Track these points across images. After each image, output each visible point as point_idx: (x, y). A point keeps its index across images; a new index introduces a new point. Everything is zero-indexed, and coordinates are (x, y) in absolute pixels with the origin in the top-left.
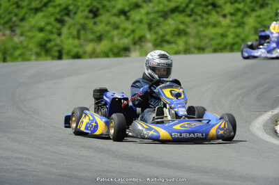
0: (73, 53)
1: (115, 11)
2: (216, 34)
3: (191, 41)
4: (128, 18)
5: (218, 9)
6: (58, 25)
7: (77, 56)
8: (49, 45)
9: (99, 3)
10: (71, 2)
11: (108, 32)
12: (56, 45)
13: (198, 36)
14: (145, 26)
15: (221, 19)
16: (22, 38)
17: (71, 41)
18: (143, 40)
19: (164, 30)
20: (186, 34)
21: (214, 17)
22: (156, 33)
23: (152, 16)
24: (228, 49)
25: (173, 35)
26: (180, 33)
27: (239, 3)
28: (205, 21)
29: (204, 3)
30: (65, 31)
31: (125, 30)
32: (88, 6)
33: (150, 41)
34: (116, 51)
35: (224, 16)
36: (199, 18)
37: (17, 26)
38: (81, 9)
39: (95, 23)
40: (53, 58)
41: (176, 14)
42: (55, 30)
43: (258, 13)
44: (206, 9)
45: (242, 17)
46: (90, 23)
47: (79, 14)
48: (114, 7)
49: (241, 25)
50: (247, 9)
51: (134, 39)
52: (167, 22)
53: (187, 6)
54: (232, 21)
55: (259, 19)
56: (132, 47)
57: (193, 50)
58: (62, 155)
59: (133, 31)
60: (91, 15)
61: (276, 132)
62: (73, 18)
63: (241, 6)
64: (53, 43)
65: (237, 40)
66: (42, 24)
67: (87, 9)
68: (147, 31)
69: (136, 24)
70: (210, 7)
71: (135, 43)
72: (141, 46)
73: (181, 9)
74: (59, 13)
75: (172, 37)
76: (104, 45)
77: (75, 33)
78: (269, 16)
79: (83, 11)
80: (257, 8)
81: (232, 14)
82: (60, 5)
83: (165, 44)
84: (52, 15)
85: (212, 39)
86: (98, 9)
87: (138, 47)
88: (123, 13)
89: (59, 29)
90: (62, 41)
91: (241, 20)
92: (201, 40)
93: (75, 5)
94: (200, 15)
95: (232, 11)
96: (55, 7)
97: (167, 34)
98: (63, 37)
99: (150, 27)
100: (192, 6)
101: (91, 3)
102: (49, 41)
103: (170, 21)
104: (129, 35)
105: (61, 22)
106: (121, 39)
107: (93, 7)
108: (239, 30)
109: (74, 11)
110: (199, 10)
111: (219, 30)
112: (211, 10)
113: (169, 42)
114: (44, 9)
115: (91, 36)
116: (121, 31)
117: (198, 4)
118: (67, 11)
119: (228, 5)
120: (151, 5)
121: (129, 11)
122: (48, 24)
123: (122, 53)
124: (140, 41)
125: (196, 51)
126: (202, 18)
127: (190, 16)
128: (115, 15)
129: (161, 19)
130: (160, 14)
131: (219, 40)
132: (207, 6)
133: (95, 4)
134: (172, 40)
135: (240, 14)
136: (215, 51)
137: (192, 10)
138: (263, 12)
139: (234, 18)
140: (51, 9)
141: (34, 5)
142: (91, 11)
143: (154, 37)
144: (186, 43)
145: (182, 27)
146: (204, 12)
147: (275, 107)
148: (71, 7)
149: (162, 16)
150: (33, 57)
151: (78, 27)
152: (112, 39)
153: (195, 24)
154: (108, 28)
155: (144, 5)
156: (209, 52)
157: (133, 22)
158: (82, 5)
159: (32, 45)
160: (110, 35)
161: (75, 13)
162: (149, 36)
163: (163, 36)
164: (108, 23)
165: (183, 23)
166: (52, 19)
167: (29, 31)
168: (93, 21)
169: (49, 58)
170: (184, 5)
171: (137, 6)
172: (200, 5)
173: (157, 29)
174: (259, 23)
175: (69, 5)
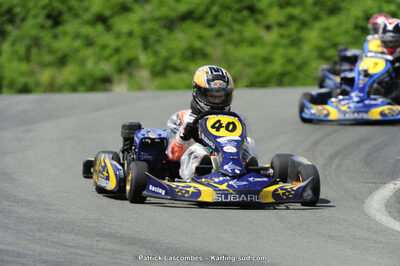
0: (18, 85)
1: (88, 16)
2: (254, 56)
4: (109, 28)
5: (259, 16)
7: (25, 90)
11: (77, 50)
14: (137, 42)
15: (263, 33)
17: (15, 65)
18: (134, 64)
19: (169, 49)
20: (205, 55)
21: (251, 30)
22: (156, 53)
23: (149, 25)
24: (274, 82)
25: (184, 58)
26: (193, 54)
27: (294, 6)
28: (236, 36)
29: (237, 6)
30: (6, 47)
31: (104, 47)
32: (44, 8)
33: (146, 67)
34: (89, 82)
35: (268, 28)
36: (225, 30)
38: (33, 13)
39: (55, 37)
41: (188, 25)
44: (239, 16)
45: (299, 30)
46: (46, 37)
47: (30, 22)
48: (86, 10)
49: (296, 42)
50: (306, 16)
51: (118, 63)
52: (173, 36)
53: (207, 10)
54: (282, 36)
55: (327, 34)
56: (116, 77)
59: (117, 50)
60: (49, 23)
62: (18, 27)
63: (296, 11)
65: (290, 68)
67: (45, 12)
68: (140, 50)
69: (123, 39)
70: (245, 13)
71: (121, 70)
72: (131, 76)
73: (197, 14)
75: (182, 61)
76: (70, 73)
77: (21, 49)
79: (35, 16)
80: (323, 15)
81: (281, 25)
83: (169, 73)
86: (60, 13)
87: (125, 76)
88: (101, 19)
91: (296, 35)
93: (23, 6)
94: (230, 27)
95: (282, 19)
97: (173, 56)
99: (146, 43)
100: (215, 9)
101: (50, 3)
103: (179, 35)
104: (110, 56)
107: (53, 9)
108: (292, 52)
109: (21, 16)
111: (260, 51)
112: (247, 17)
113: (176, 70)
115: (48, 58)
116: (97, 49)
117: (226, 8)
118: (10, 16)
119: (275, 10)
120: (149, 7)
121: (112, 16)
123: (99, 85)
124: (127, 67)
126: (232, 30)
127: (211, 26)
128: (87, 23)
129: (164, 32)
130: (162, 23)
131: (260, 68)
132: (239, 11)
133: (58, 5)
134: (181, 65)
135: (294, 26)
136: (252, 85)
137: (216, 17)
138: (333, 21)
139: (284, 31)
142: (49, 16)
143: (152, 60)
145: (198, 44)
146: (235, 20)
148: (17, 10)
149: (165, 27)
151: (27, 42)
152: (82, 62)
153: (219, 42)
154: (78, 43)
155: (137, 7)
156: (242, 87)
157: (118, 36)
158: (36, 5)
160: (79, 57)
161: (24, 19)
162: (144, 58)
163: (167, 59)
164: (77, 36)
165: (200, 38)
168: (52, 32)
170: (201, 9)
171: (125, 9)
173: (158, 47)
174: (328, 40)
175: (14, 6)
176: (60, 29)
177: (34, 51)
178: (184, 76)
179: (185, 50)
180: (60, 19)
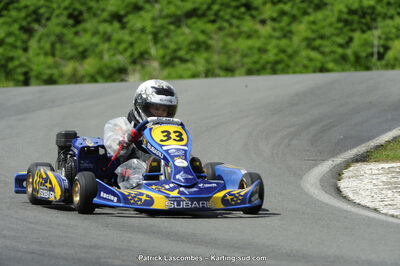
0: (45, 77)
1: (105, 15)
2: (251, 48)
3: (215, 58)
4: (123, 26)
5: (254, 13)
6: (24, 37)
7: (51, 81)
8: (11, 65)
9: (84, 4)
10: (42, 3)
11: (96, 45)
12: (22, 65)
13: (225, 50)
14: (150, 37)
15: (258, 27)
17: (42, 58)
18: (146, 56)
19: (177, 43)
20: (208, 48)
21: (248, 24)
22: (165, 47)
23: (159, 22)
25: (190, 50)
26: (198, 46)
27: (285, 3)
28: (234, 30)
29: (234, 4)
30: (33, 44)
31: (119, 43)
32: (66, 8)
33: (154, 59)
34: (107, 72)
35: (263, 22)
36: (225, 25)
38: (57, 12)
39: (76, 34)
40: (17, 83)
41: (194, 19)
42: (19, 44)
43: (311, 18)
44: (236, 13)
45: (289, 24)
46: (69, 34)
47: (54, 20)
48: (103, 10)
49: (287, 34)
50: (295, 11)
51: (132, 55)
52: (180, 31)
53: (209, 8)
54: (274, 29)
55: (314, 27)
56: (130, 68)
57: (218, 71)
58: (31, 223)
59: (132, 44)
60: (71, 22)
61: (338, 190)
62: (45, 26)
63: (287, 7)
64: (16, 63)
65: (282, 56)
67: (66, 13)
68: (151, 44)
69: (136, 35)
70: (243, 9)
71: (134, 62)
72: (143, 67)
73: (200, 12)
74: (25, 18)
75: (187, 53)
76: (89, 65)
77: (47, 47)
78: (329, 21)
79: (58, 16)
80: (310, 10)
81: (274, 20)
82: (26, 7)
83: (177, 62)
84: (15, 21)
85: (245, 56)
86: (81, 13)
87: (138, 67)
88: (117, 17)
89: (25, 42)
90: (29, 60)
91: (287, 28)
92: (229, 57)
93: (48, 7)
94: (227, 21)
95: (275, 15)
96: (19, 10)
97: (180, 49)
98: (31, 53)
99: (156, 38)
100: (216, 7)
101: (71, 4)
102: (12, 59)
103: (185, 30)
104: (125, 50)
105: (28, 31)
106: (114, 55)
107: (75, 9)
108: (284, 42)
109: (47, 15)
110: (226, 14)
111: (256, 43)
112: (244, 13)
113: (183, 61)
114: (5, 13)
115: (71, 52)
116: (113, 44)
118: (36, 16)
119: (269, 6)
120: (157, 6)
121: (126, 15)
122: (10, 34)
123: (116, 76)
124: (140, 59)
125: (222, 73)
126: (231, 25)
127: (213, 22)
128: (105, 21)
129: (172, 27)
131: (255, 58)
132: (237, 7)
133: (78, 6)
134: (188, 57)
135: (286, 19)
136: (250, 72)
137: (217, 14)
138: (319, 15)
139: (277, 25)
140: (14, 13)
142: (70, 16)
143: (161, 52)
144: (208, 61)
145: (202, 38)
146: (233, 16)
147: (338, 154)
148: (42, 11)
149: (172, 23)
151: (53, 38)
152: (101, 56)
153: (221, 34)
154: (95, 40)
155: (147, 6)
156: (240, 75)
157: (132, 32)
158: (59, 7)
160: (97, 50)
161: (48, 19)
163: (175, 51)
164: (95, 33)
165: (203, 32)
166: (16, 27)
168: (74, 30)
169: (11, 83)
170: (205, 7)
171: (137, 8)
172: (227, 6)
173: (167, 41)
174: (314, 31)
175: (39, 8)
176: (80, 27)
177: (58, 46)
178: (189, 65)
179: (191, 43)
180: (81, 18)
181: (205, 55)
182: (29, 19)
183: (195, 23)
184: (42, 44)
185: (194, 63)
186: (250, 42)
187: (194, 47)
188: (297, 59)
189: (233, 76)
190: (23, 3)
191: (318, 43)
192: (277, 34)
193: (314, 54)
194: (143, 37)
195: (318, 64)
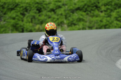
0: (29, 30)
1: (49, 9)
4: (55, 13)
5: (99, 9)
7: (31, 31)
8: (18, 26)
9: (41, 6)
10: (28, 5)
11: (46, 19)
12: (21, 26)
14: (64, 17)
15: (100, 13)
16: (5, 23)
17: (28, 24)
18: (63, 23)
19: (73, 19)
20: (83, 20)
21: (96, 12)
22: (69, 20)
23: (67, 12)
24: (103, 28)
26: (80, 20)
27: (109, 6)
28: (92, 14)
29: (92, 6)
30: (25, 19)
31: (54, 18)
32: (36, 7)
33: (66, 24)
35: (102, 12)
36: (89, 13)
37: (2, 17)
38: (33, 8)
39: (40, 16)
40: (20, 32)
41: (78, 11)
42: (20, 19)
43: (118, 10)
45: (110, 12)
46: (37, 16)
47: (32, 11)
49: (110, 16)
50: (112, 8)
51: (58, 23)
52: (74, 15)
53: (84, 7)
54: (105, 14)
55: (118, 13)
57: (87, 28)
59: (58, 19)
60: (38, 12)
62: (29, 13)
63: (110, 7)
65: (108, 23)
66: (14, 16)
67: (36, 9)
68: (64, 19)
69: (59, 16)
70: (95, 8)
71: (59, 25)
72: (62, 26)
73: (80, 8)
77: (30, 20)
79: (33, 10)
80: (117, 8)
81: (105, 11)
82: (22, 7)
83: (73, 25)
84: (19, 11)
85: (96, 22)
86: (41, 9)
87: (60, 27)
88: (53, 10)
89: (22, 18)
90: (24, 24)
91: (109, 14)
92: (90, 23)
93: (30, 7)
95: (105, 9)
96: (20, 8)
97: (74, 20)
99: (66, 18)
100: (86, 7)
104: (56, 21)
105: (23, 15)
107: (39, 7)
108: (108, 19)
111: (99, 19)
112: (95, 9)
113: (75, 25)
114: (15, 8)
115: (38, 22)
116: (52, 19)
118: (26, 10)
119: (103, 6)
120: (67, 7)
121: (56, 9)
122: (17, 16)
124: (61, 24)
127: (85, 12)
128: (49, 11)
129: (71, 13)
130: (70, 11)
132: (93, 7)
134: (76, 23)
135: (109, 11)
136: (97, 28)
137: (86, 9)
138: (120, 10)
140: (18, 9)
141: (10, 7)
142: (37, 10)
144: (83, 25)
145: (81, 17)
146: (92, 10)
148: (28, 8)
150: (10, 32)
151: (31, 17)
153: (87, 16)
154: (46, 18)
155: (63, 6)
156: (94, 29)
158: (33, 7)
159: (9, 26)
161: (30, 11)
162: (65, 21)
163: (72, 21)
164: (45, 16)
165: (82, 15)
166: (19, 14)
167: (8, 19)
169: (17, 32)
170: (82, 7)
171: (60, 7)
172: (90, 6)
173: (70, 18)
174: (118, 15)
175: (27, 7)
176: (40, 13)
177: (33, 20)
178: (77, 26)
179: (78, 19)
180: (41, 10)
181: (82, 23)
182: (24, 11)
183: (79, 12)
184: (28, 19)
185: (79, 25)
186: (97, 19)
187: (78, 20)
188: (113, 24)
189: (91, 29)
190: (21, 5)
191: (119, 19)
192: (106, 16)
193: (118, 23)
194: (62, 17)
195: (120, 26)
